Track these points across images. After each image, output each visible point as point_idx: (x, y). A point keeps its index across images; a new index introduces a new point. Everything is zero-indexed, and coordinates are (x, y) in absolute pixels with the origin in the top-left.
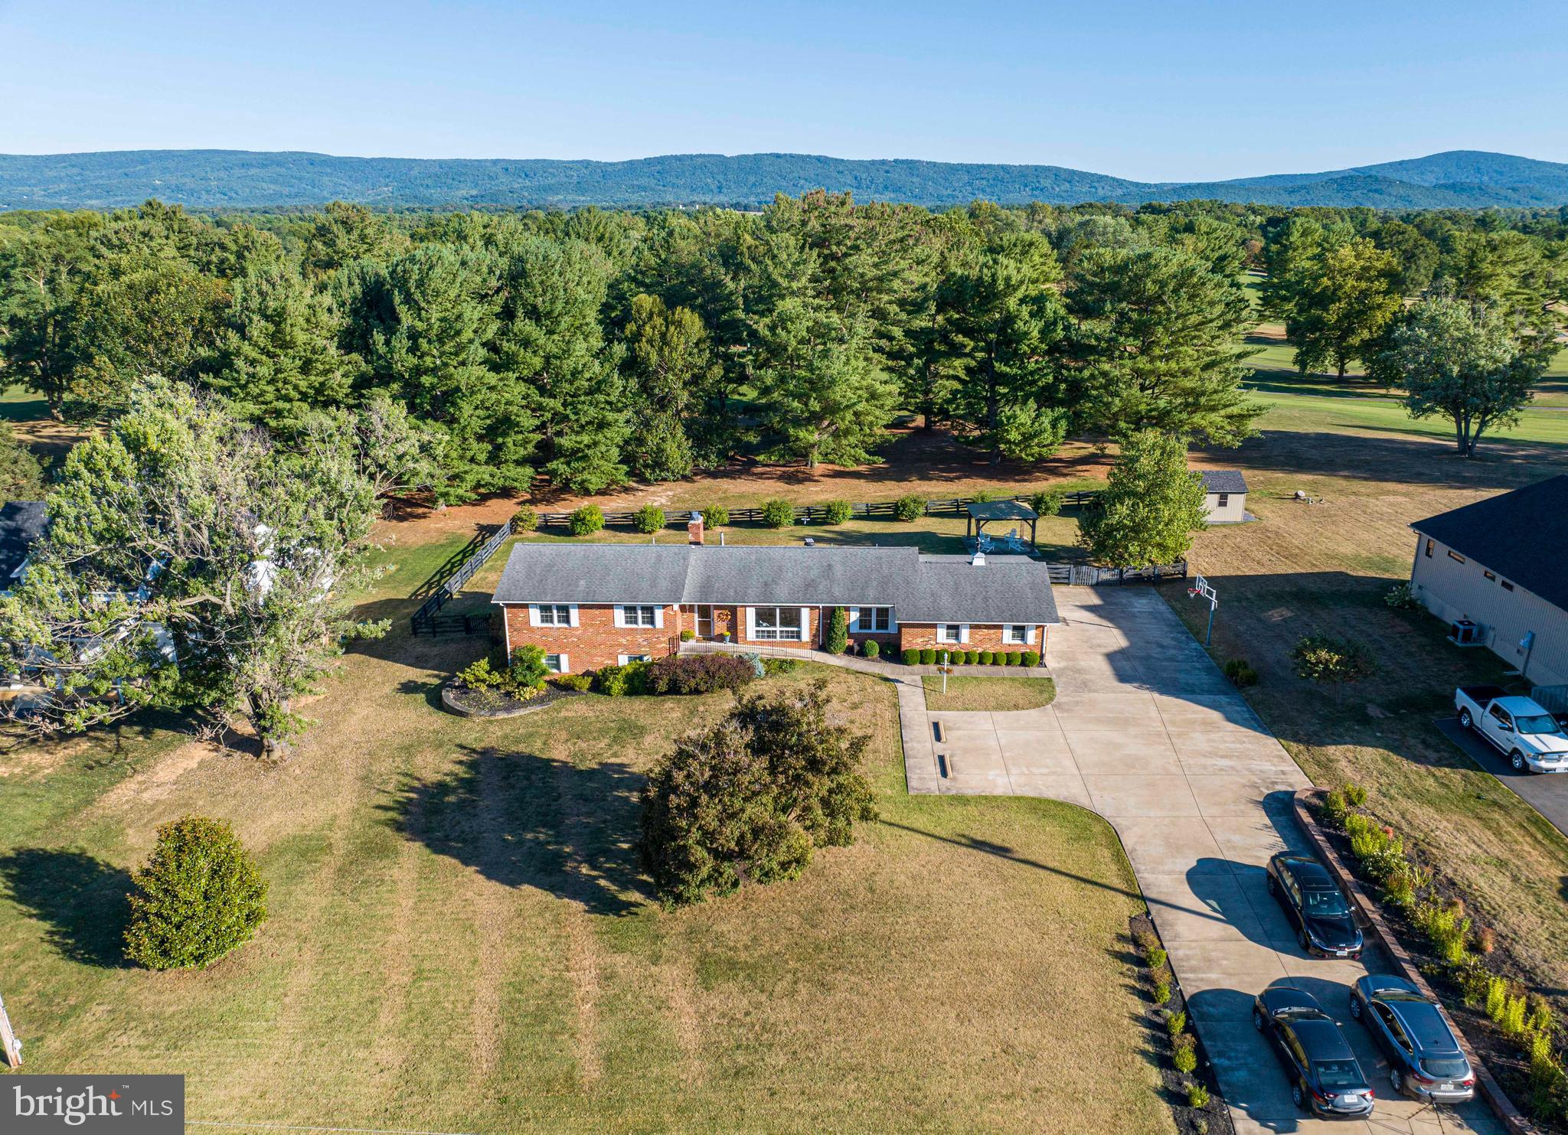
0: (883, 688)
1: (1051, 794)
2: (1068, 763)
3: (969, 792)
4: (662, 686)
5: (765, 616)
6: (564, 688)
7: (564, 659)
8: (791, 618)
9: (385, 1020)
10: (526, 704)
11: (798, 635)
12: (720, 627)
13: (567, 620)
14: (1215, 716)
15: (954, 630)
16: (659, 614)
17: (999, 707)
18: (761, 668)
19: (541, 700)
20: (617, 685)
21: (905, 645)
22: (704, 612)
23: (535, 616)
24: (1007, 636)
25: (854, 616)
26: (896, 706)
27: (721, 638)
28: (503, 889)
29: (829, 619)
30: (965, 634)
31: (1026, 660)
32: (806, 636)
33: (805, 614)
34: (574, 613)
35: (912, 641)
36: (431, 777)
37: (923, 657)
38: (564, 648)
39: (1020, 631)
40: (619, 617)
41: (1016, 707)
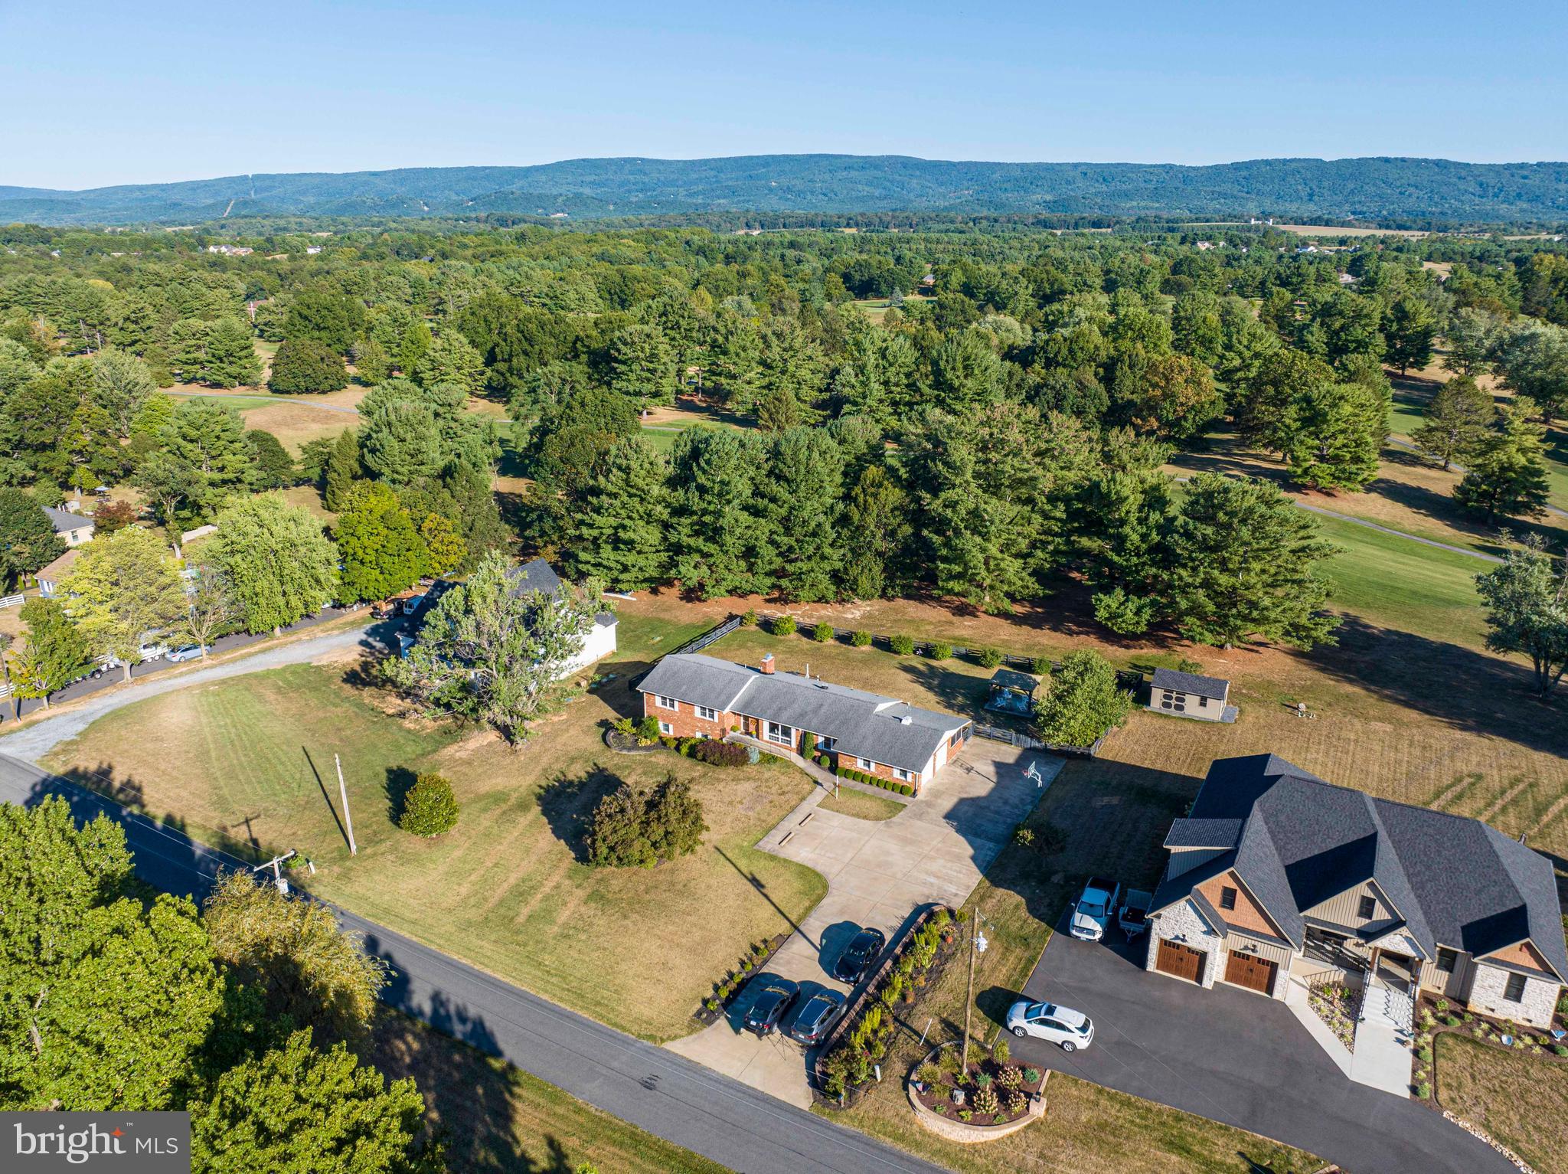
0: (807, 787)
1: (819, 869)
2: (849, 855)
3: (782, 855)
4: (700, 755)
5: (773, 728)
6: (663, 743)
7: (671, 727)
8: (786, 732)
9: (473, 878)
10: (641, 748)
11: (790, 742)
12: (752, 728)
13: (672, 706)
14: (970, 851)
15: (868, 763)
16: (716, 714)
17: (857, 815)
18: (755, 757)
19: (647, 748)
20: (684, 749)
21: (840, 764)
22: (746, 718)
23: (658, 701)
24: (896, 773)
25: (821, 739)
26: (803, 799)
27: (750, 734)
28: (553, 838)
29: (804, 738)
30: (873, 765)
31: (903, 790)
32: (794, 745)
33: (793, 732)
34: (676, 704)
35: (844, 763)
36: (571, 777)
37: (846, 773)
38: (671, 721)
39: (904, 773)
40: (697, 711)
41: (865, 818)
